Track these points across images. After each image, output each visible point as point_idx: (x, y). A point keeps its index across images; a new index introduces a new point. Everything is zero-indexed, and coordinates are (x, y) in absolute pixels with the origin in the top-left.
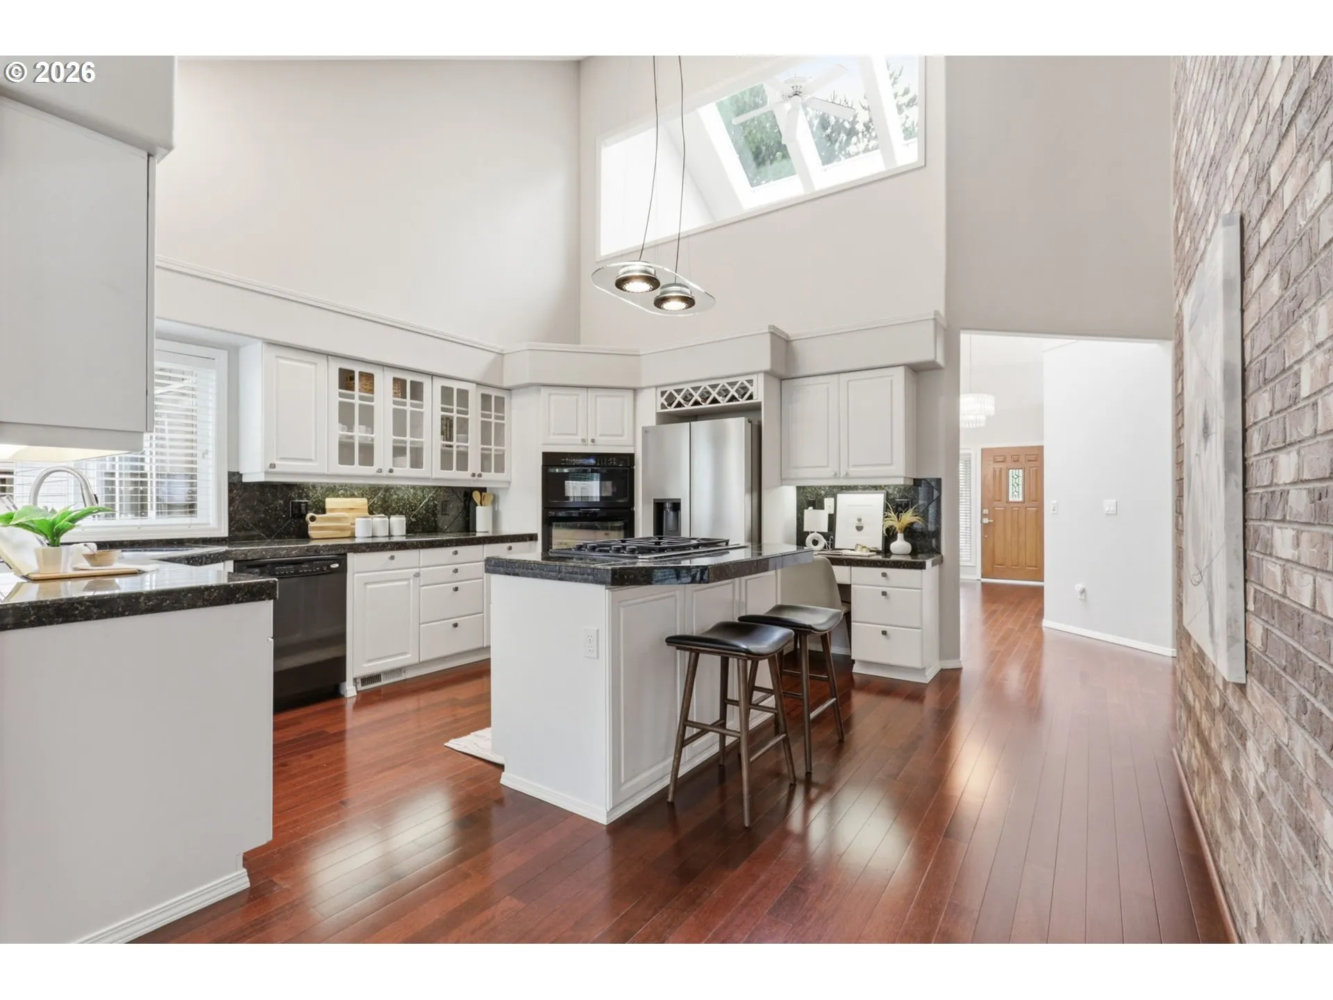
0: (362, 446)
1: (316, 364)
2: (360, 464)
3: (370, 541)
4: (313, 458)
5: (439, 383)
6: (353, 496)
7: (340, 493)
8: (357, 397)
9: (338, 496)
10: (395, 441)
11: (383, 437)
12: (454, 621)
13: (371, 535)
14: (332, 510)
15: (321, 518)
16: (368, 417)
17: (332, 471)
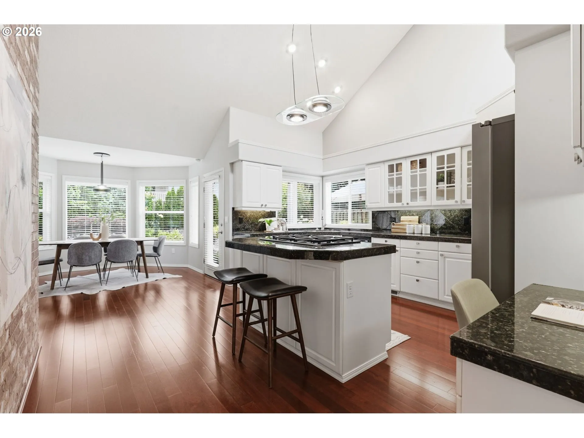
0: (397, 195)
1: (380, 167)
2: (396, 202)
3: (412, 235)
4: (379, 202)
5: (435, 156)
6: (413, 215)
7: (408, 214)
8: (395, 175)
9: (407, 216)
10: (411, 190)
11: (406, 189)
12: (418, 278)
13: (413, 233)
14: (403, 221)
15: (396, 224)
16: (399, 182)
17: (386, 206)
